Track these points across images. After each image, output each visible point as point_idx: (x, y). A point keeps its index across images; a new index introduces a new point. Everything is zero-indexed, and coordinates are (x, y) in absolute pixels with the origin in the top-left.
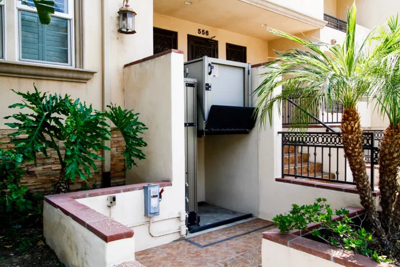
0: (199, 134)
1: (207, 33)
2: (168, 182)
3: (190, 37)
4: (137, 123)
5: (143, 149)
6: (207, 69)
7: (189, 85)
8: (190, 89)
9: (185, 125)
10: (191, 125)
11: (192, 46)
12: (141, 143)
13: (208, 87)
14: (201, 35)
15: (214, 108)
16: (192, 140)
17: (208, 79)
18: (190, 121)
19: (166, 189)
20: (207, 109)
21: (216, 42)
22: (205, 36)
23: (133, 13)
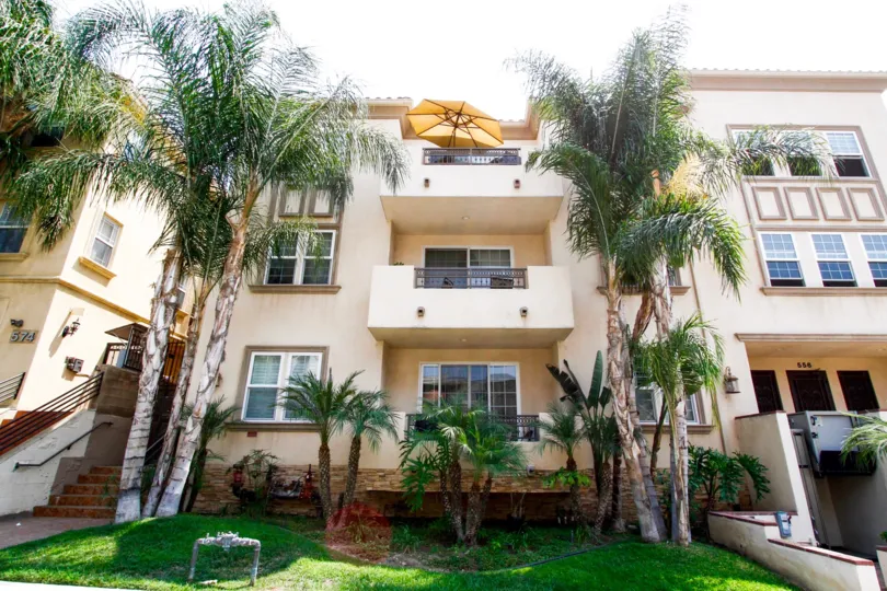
0: (816, 475)
1: (809, 365)
2: (794, 512)
3: (789, 373)
4: (758, 465)
5: (767, 485)
6: (810, 421)
7: (796, 434)
8: (798, 438)
9: (800, 467)
10: (805, 467)
11: (794, 382)
12: (764, 480)
13: (815, 435)
14: (802, 369)
15: (824, 454)
16: (810, 480)
17: (812, 429)
18: (804, 463)
19: (793, 517)
20: (817, 454)
21: (824, 373)
22: (807, 369)
23: (735, 379)
